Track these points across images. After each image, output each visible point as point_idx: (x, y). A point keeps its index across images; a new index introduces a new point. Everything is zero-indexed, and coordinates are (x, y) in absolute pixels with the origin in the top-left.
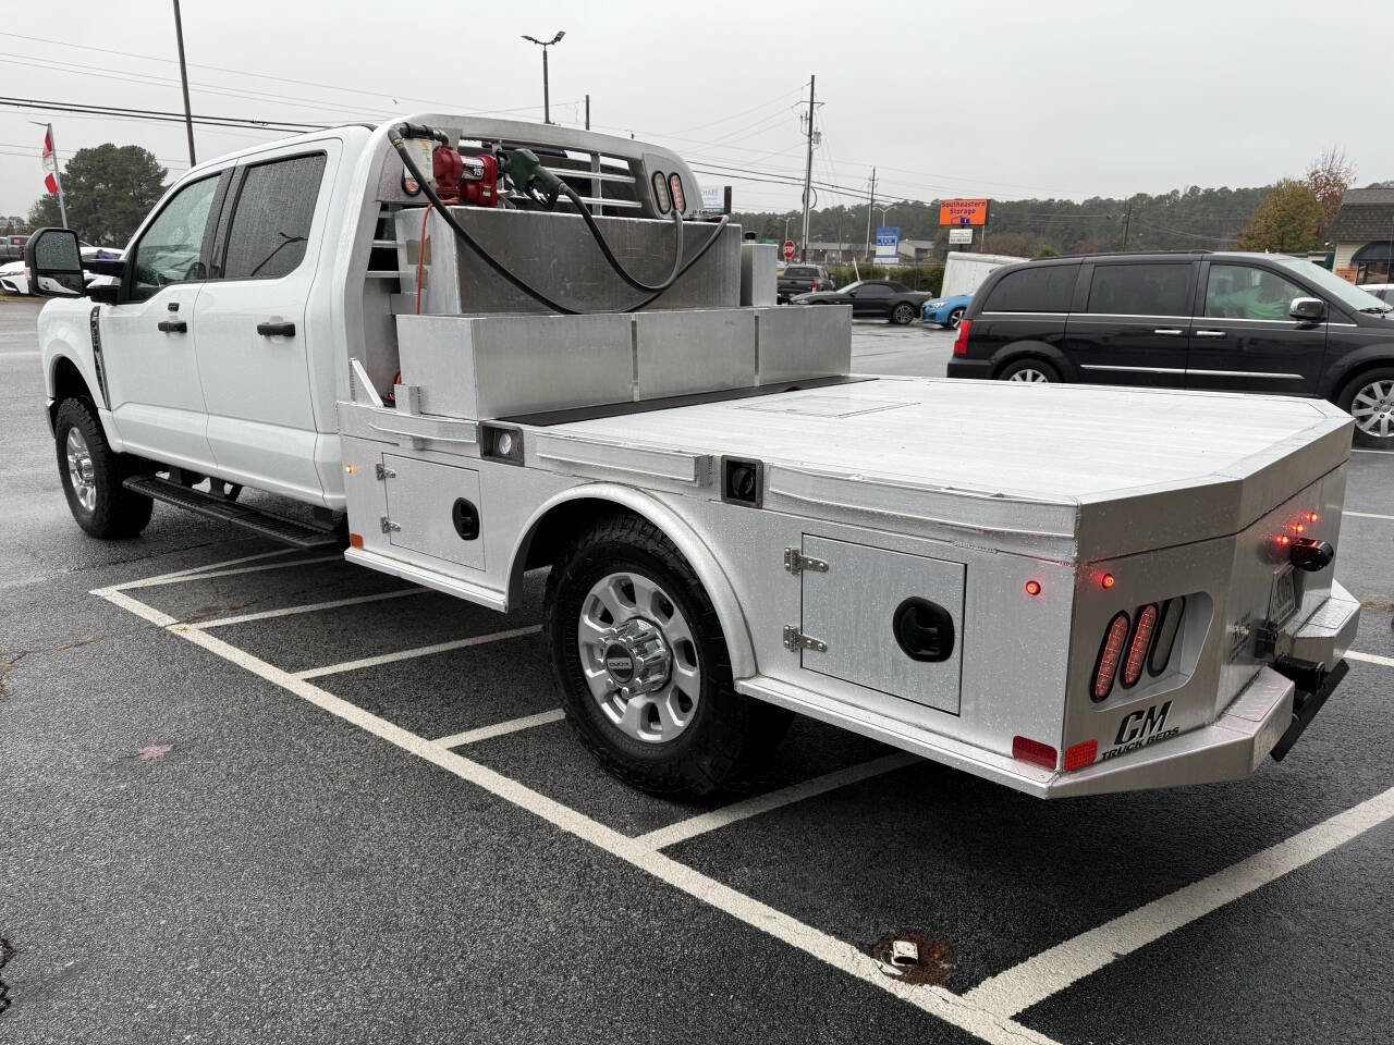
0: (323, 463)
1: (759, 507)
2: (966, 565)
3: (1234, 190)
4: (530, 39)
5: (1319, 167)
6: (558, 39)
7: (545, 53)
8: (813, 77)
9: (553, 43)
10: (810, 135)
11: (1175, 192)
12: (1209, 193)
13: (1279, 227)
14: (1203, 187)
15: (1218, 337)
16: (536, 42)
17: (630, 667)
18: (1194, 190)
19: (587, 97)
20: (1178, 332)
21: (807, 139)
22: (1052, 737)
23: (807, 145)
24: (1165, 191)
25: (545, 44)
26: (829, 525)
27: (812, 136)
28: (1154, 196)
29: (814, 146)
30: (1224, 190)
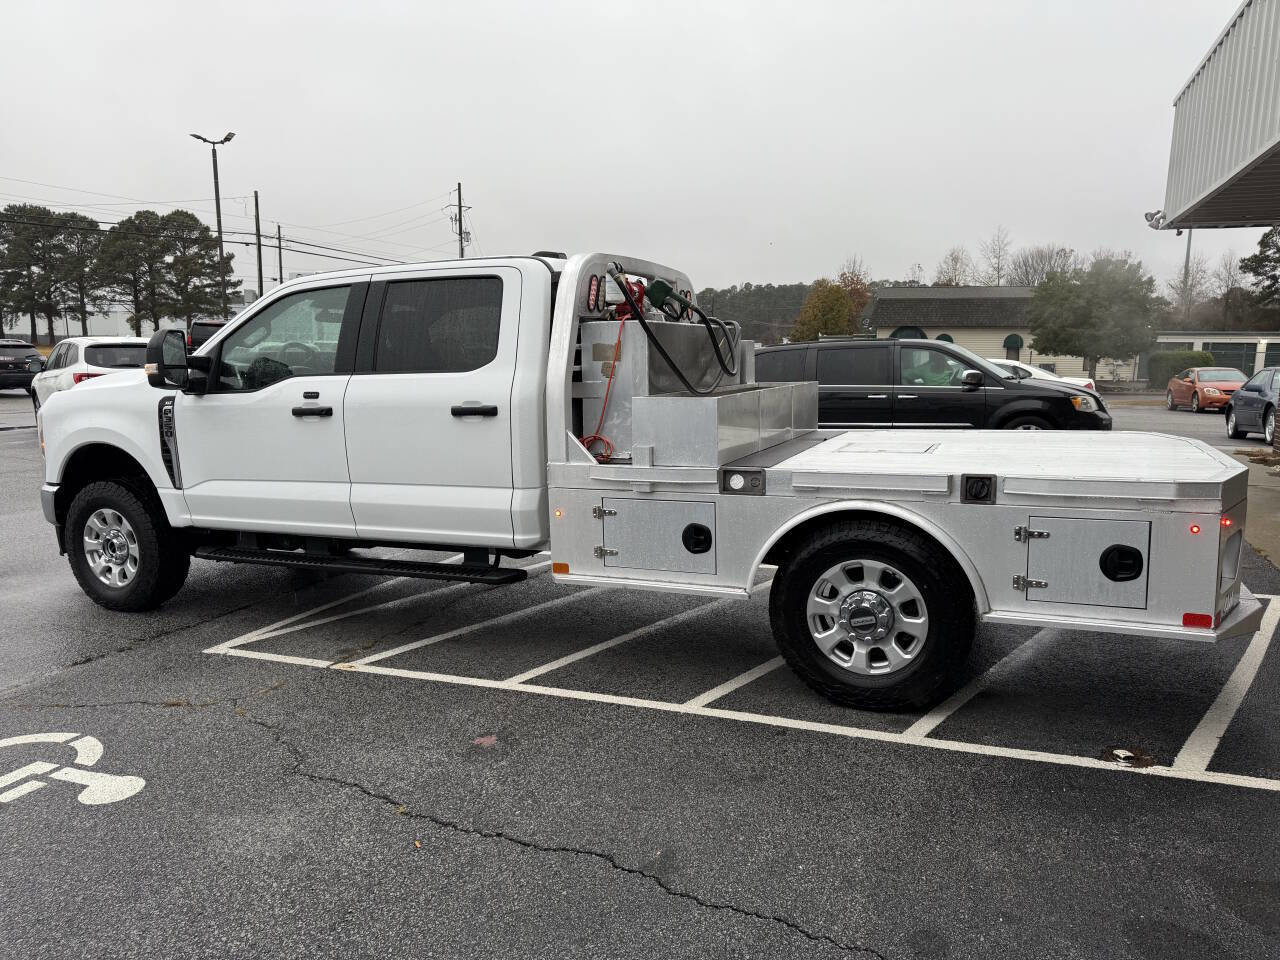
0: (521, 512)
1: (994, 503)
2: (1151, 523)
3: (776, 286)
4: (199, 137)
5: (846, 270)
6: (228, 139)
7: (214, 151)
8: (459, 184)
9: (222, 142)
10: (460, 234)
11: (734, 287)
12: (759, 288)
13: (823, 316)
14: (754, 283)
15: (912, 399)
16: (205, 140)
17: (874, 622)
18: (748, 285)
19: (256, 193)
20: (884, 396)
21: (458, 237)
22: (1208, 610)
23: (458, 243)
24: (727, 286)
25: (214, 143)
26: (1052, 509)
27: (463, 235)
28: (719, 291)
29: (465, 244)
30: (769, 286)
